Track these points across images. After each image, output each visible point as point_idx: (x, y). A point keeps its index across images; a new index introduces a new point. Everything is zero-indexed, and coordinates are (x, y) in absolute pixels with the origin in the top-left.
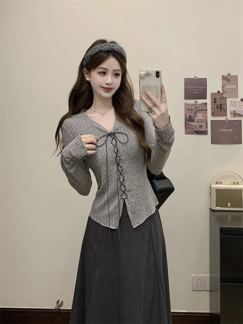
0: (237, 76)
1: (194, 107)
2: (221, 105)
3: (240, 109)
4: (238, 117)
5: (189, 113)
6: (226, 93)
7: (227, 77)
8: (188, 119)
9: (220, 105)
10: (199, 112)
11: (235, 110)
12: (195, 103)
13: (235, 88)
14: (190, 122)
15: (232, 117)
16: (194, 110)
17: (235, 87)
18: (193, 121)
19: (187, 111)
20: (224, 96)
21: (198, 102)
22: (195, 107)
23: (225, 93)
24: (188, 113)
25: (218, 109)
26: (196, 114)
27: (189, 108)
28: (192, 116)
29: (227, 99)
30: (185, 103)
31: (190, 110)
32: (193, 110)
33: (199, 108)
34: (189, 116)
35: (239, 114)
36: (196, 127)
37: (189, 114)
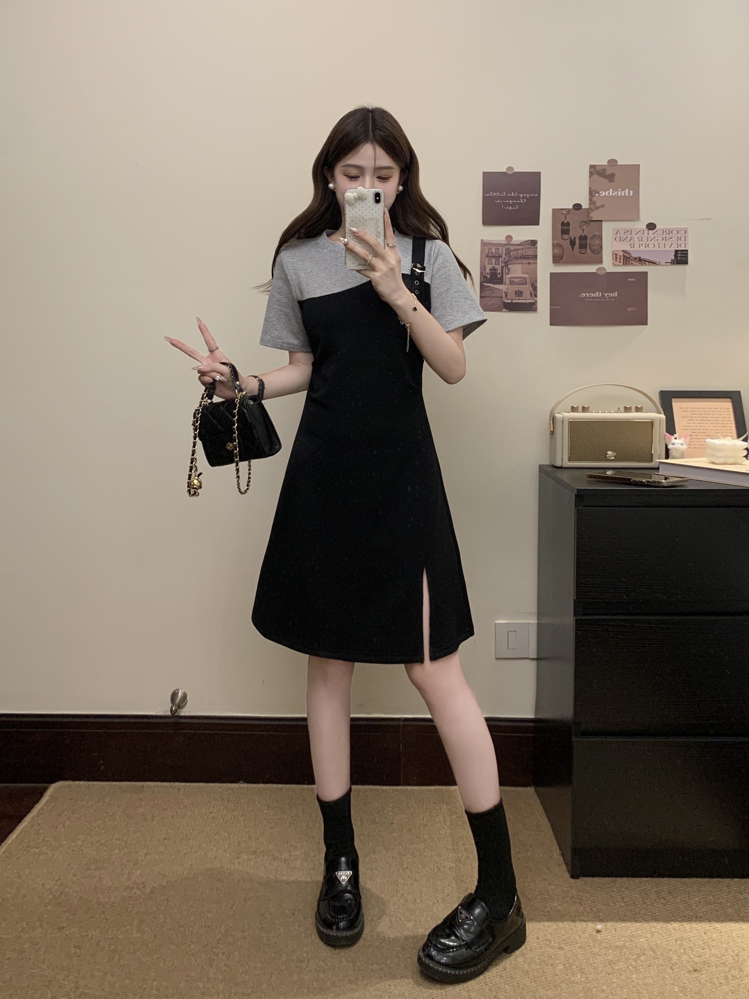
0: (639, 165)
1: (502, 250)
2: (583, 238)
3: (643, 248)
4: (636, 265)
5: (491, 264)
6: (601, 209)
7: (604, 170)
8: (488, 276)
9: (579, 240)
10: (516, 262)
11: (628, 248)
12: (506, 240)
13: (629, 196)
14: (494, 284)
15: (619, 265)
16: (504, 256)
17: (629, 193)
18: (501, 283)
19: (487, 259)
20: (595, 216)
21: (514, 239)
22: (506, 249)
23: (597, 208)
24: (488, 264)
25: (573, 248)
26: (507, 266)
27: (493, 253)
28: (499, 271)
29: (604, 224)
30: (482, 240)
31: (493, 257)
32: (500, 257)
33: (515, 252)
34: (491, 270)
35: (639, 258)
36: (506, 296)
37: (491, 267)
